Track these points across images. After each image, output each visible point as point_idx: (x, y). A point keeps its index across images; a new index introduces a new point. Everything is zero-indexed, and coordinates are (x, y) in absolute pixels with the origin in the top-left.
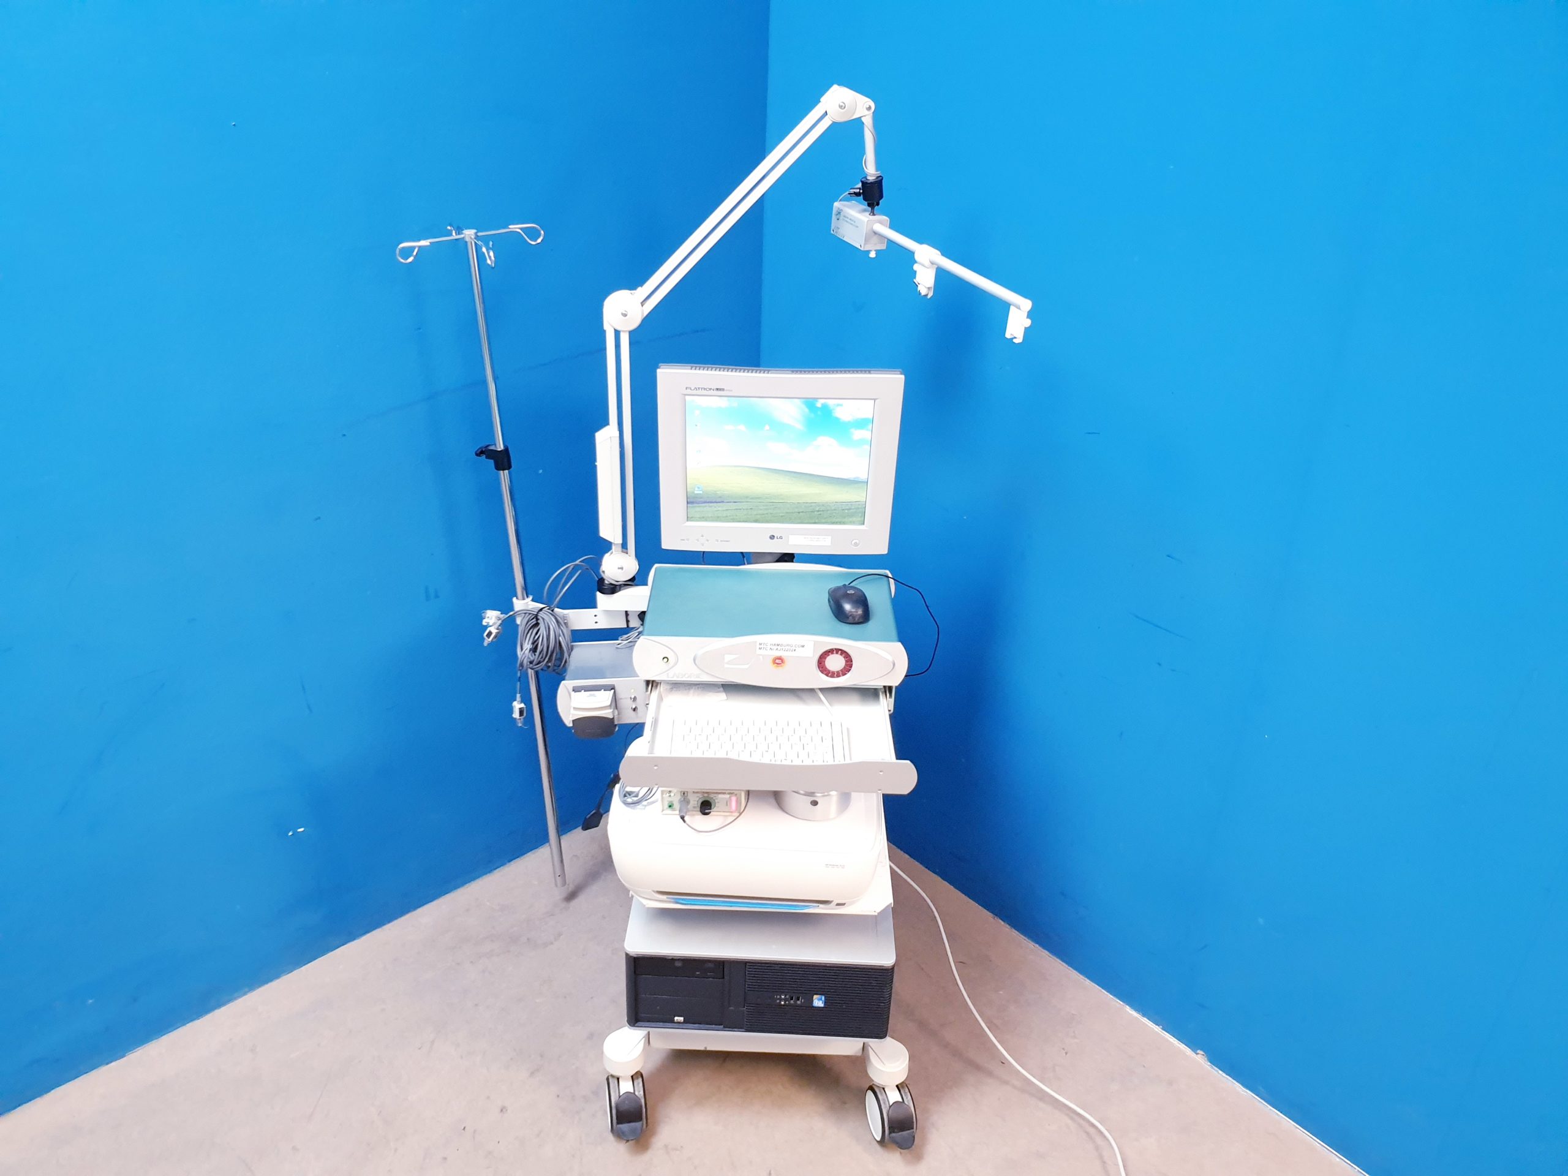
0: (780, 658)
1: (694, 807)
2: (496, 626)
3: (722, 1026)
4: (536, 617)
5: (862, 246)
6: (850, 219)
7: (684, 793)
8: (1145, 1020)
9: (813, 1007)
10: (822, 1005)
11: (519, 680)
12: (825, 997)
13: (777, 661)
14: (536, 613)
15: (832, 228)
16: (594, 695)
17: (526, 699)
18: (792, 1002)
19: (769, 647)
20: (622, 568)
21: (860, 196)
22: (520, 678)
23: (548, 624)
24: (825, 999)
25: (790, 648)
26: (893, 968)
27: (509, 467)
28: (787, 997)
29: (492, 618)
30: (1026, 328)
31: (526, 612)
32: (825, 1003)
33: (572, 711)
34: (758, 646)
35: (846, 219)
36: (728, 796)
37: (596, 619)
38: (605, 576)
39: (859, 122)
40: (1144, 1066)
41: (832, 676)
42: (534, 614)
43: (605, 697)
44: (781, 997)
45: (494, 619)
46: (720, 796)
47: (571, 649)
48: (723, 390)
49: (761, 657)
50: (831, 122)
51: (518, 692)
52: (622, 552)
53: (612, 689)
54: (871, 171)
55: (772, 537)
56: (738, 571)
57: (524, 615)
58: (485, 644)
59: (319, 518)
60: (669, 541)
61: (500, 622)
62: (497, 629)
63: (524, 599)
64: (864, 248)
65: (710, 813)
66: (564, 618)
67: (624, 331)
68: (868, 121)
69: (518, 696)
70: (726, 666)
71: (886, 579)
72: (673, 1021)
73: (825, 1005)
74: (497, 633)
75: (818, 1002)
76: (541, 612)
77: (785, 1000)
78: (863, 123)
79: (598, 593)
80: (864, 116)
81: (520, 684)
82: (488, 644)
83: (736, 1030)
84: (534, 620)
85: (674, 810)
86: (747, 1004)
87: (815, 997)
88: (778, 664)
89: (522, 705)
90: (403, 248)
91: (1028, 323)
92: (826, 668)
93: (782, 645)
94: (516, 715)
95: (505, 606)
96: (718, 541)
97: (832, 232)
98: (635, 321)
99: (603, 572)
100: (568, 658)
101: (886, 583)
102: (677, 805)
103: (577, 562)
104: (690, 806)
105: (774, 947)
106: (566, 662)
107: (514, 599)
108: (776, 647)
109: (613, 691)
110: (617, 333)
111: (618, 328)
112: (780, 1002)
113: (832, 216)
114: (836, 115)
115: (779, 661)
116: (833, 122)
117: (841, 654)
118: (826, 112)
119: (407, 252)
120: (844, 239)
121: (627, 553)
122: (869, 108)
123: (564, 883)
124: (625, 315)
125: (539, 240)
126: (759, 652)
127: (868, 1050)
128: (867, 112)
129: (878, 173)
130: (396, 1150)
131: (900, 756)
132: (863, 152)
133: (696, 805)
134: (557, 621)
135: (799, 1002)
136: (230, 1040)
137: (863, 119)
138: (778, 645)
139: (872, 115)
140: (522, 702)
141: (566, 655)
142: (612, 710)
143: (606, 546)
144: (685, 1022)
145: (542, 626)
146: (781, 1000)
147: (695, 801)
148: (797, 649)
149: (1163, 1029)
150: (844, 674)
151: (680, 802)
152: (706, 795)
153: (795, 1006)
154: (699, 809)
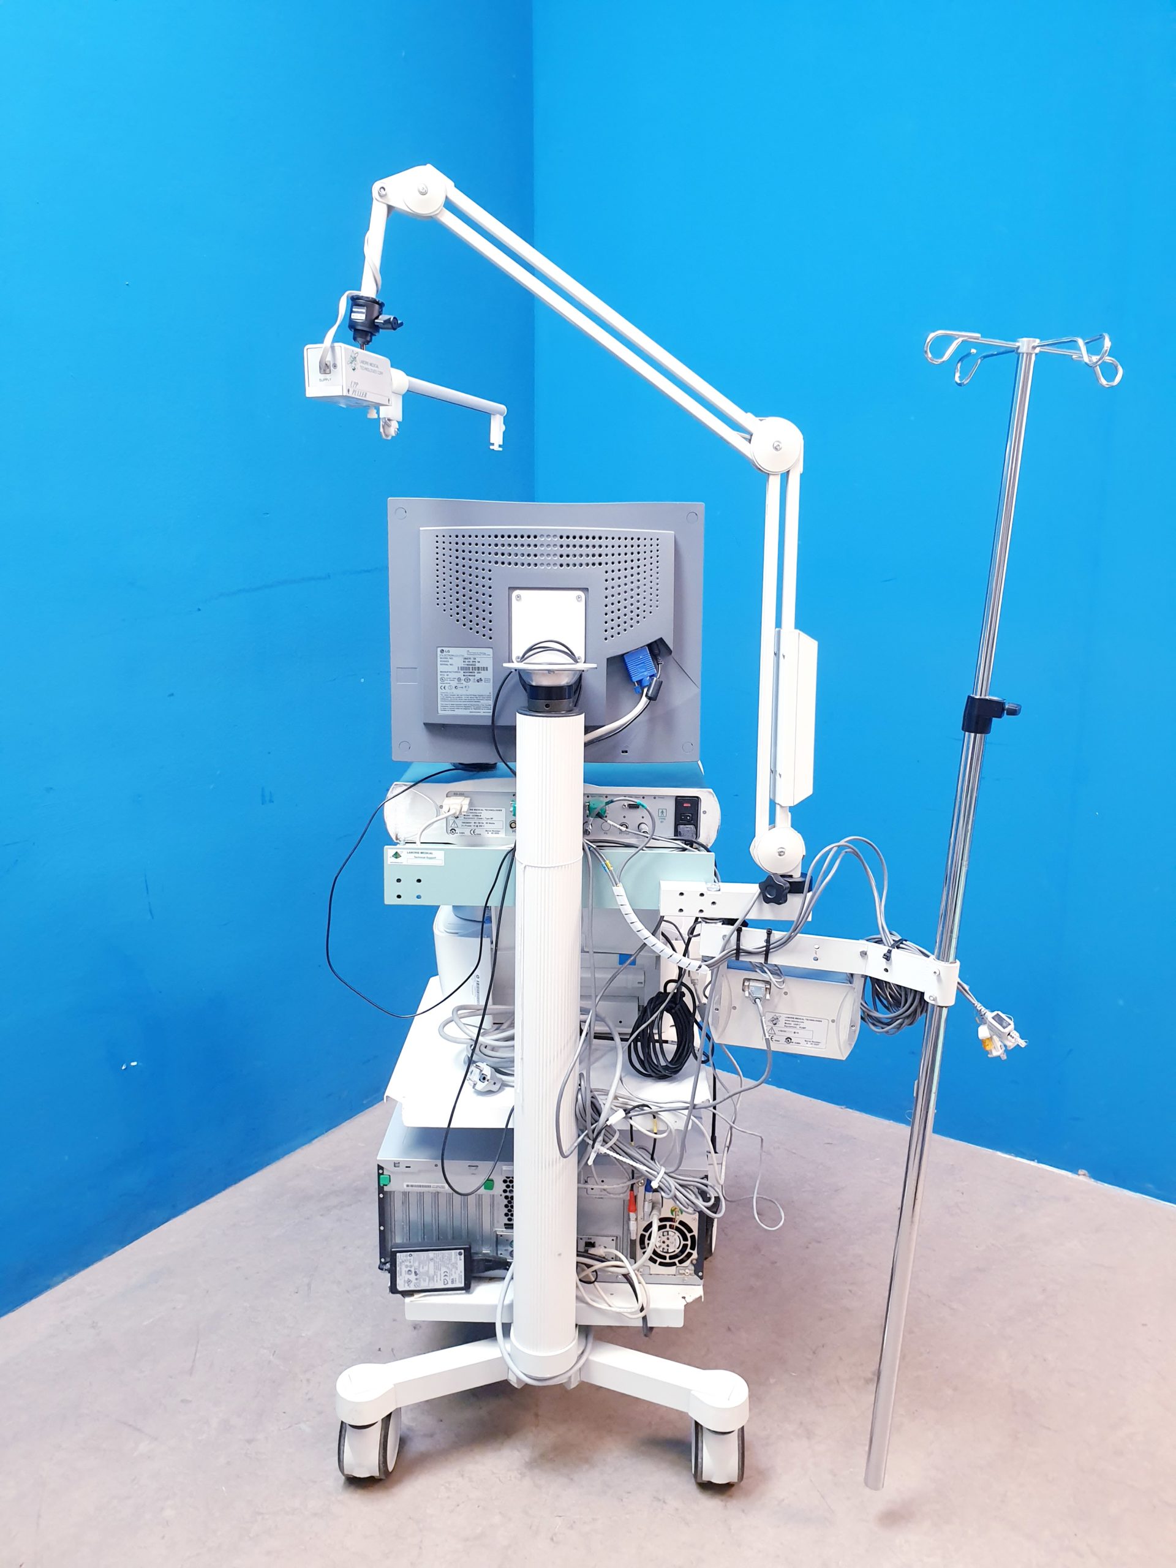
8: (1019, 1159)
40: (1037, 1191)
59: (172, 695)
136: (62, 1322)
149: (1038, 1162)
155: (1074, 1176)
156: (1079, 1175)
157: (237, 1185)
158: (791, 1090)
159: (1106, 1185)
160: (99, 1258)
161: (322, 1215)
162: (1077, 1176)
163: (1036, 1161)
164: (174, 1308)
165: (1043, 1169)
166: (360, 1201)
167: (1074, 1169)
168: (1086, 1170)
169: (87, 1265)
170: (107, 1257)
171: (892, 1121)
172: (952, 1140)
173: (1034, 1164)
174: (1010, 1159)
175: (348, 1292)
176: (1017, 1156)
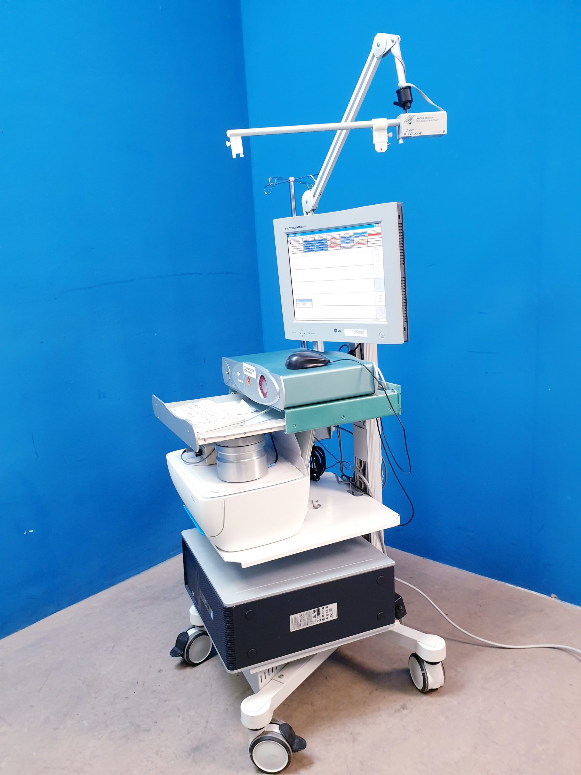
8: (518, 588)
13: (248, 380)
25: (250, 371)
34: (244, 368)
41: (264, 396)
48: (302, 227)
49: (245, 376)
54: (402, 82)
60: (289, 335)
70: (238, 380)
80: (394, 46)
88: (249, 382)
92: (263, 390)
93: (249, 368)
96: (310, 334)
108: (247, 370)
122: (393, 41)
124: (307, 203)
126: (244, 372)
155: (550, 598)
156: (552, 597)
157: (96, 595)
158: (398, 549)
159: (567, 603)
160: (16, 630)
161: (133, 611)
162: (551, 598)
163: (528, 589)
164: (44, 657)
165: (531, 594)
167: (548, 594)
168: (556, 595)
169: (9, 634)
170: (20, 630)
171: (450, 566)
172: (482, 577)
173: (526, 590)
174: (513, 587)
175: (132, 651)
176: (517, 586)
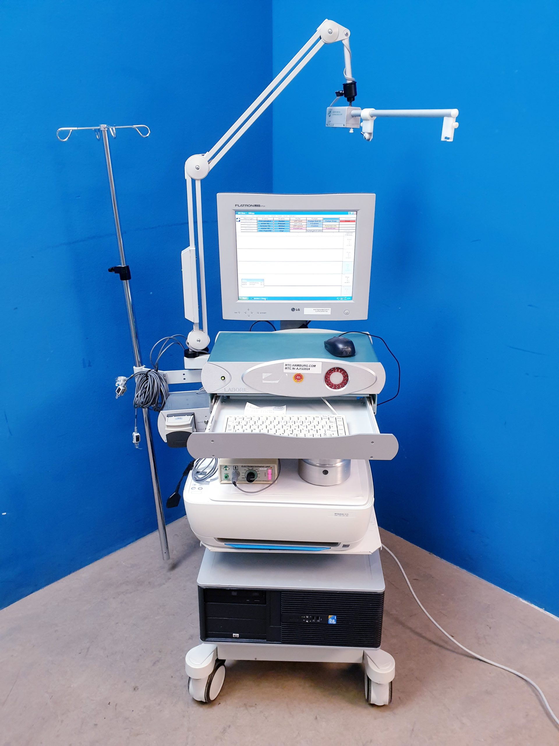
0: (299, 375)
1: (243, 478)
2: (123, 385)
3: (266, 640)
4: (147, 376)
5: (345, 125)
6: (337, 112)
7: (236, 468)
8: (533, 606)
9: (329, 624)
10: (335, 623)
11: (136, 418)
12: (337, 616)
13: (298, 377)
14: (146, 373)
15: (327, 122)
16: (180, 418)
17: (141, 430)
18: (314, 621)
19: (292, 367)
20: (200, 341)
21: (343, 95)
22: (136, 415)
23: (153, 378)
24: (337, 618)
25: (305, 367)
26: (383, 594)
27: (129, 278)
28: (311, 617)
29: (121, 381)
30: (455, 129)
31: (141, 374)
32: (337, 621)
33: (166, 429)
34: (285, 367)
35: (335, 113)
36: (266, 469)
37: (184, 377)
38: (189, 346)
39: (340, 44)
40: (540, 633)
41: (335, 388)
42: (145, 374)
43: (188, 420)
44: (306, 617)
45: (122, 382)
46: (260, 469)
47: (168, 395)
48: (259, 206)
49: (287, 374)
50: (323, 43)
51: (136, 425)
52: (199, 330)
53: (192, 415)
54: (349, 76)
55: (293, 310)
56: (271, 334)
57: (139, 375)
58: (117, 398)
59: (16, 308)
60: (228, 314)
61: (125, 382)
62: (124, 387)
63: (139, 366)
64: (346, 126)
65: (254, 480)
66: (164, 375)
67: (198, 180)
68: (346, 42)
69: (136, 428)
70: (264, 382)
71: (367, 335)
72: (231, 637)
73: (337, 622)
74: (124, 390)
75: (332, 620)
76: (149, 372)
77: (309, 619)
78: (343, 44)
79: (185, 358)
80: (344, 39)
81: (137, 420)
82: (119, 397)
83: (275, 642)
84: (146, 377)
85: (229, 480)
86: (282, 623)
87: (330, 616)
88: (297, 379)
89: (138, 434)
90: (62, 131)
91: (456, 125)
92: (331, 382)
93: (300, 365)
94: (135, 441)
95: (128, 372)
96: (258, 313)
97: (326, 126)
98: (204, 174)
99: (188, 343)
100: (166, 400)
101: (368, 337)
102: (231, 477)
103: (172, 337)
104: (240, 478)
105: (300, 580)
106: (165, 403)
107: (134, 367)
108: (296, 367)
109: (193, 416)
110: (193, 181)
111: (194, 177)
112: (306, 621)
113: (326, 115)
114: (327, 39)
115: (299, 377)
116: (325, 43)
117: (340, 372)
118: (320, 37)
119: (64, 134)
120: (334, 126)
121: (203, 331)
122: (347, 34)
123: (169, 558)
124: (198, 169)
125: (148, 135)
126: (285, 371)
127: (367, 658)
128: (346, 37)
129: (354, 79)
130: (62, 721)
131: (382, 430)
132: (344, 66)
133: (244, 476)
134: (160, 378)
135: (318, 621)
137: (343, 42)
138: (298, 365)
139: (348, 39)
140: (138, 432)
141: (165, 398)
142: (192, 427)
143: (189, 326)
144: (240, 637)
145: (149, 380)
146: (306, 619)
147: (243, 473)
148: (311, 368)
149: (546, 610)
150: (343, 386)
151: (233, 473)
152: (251, 468)
153: (316, 623)
154: (246, 479)
164: (12, 656)
166: (138, 590)
175: (107, 656)
